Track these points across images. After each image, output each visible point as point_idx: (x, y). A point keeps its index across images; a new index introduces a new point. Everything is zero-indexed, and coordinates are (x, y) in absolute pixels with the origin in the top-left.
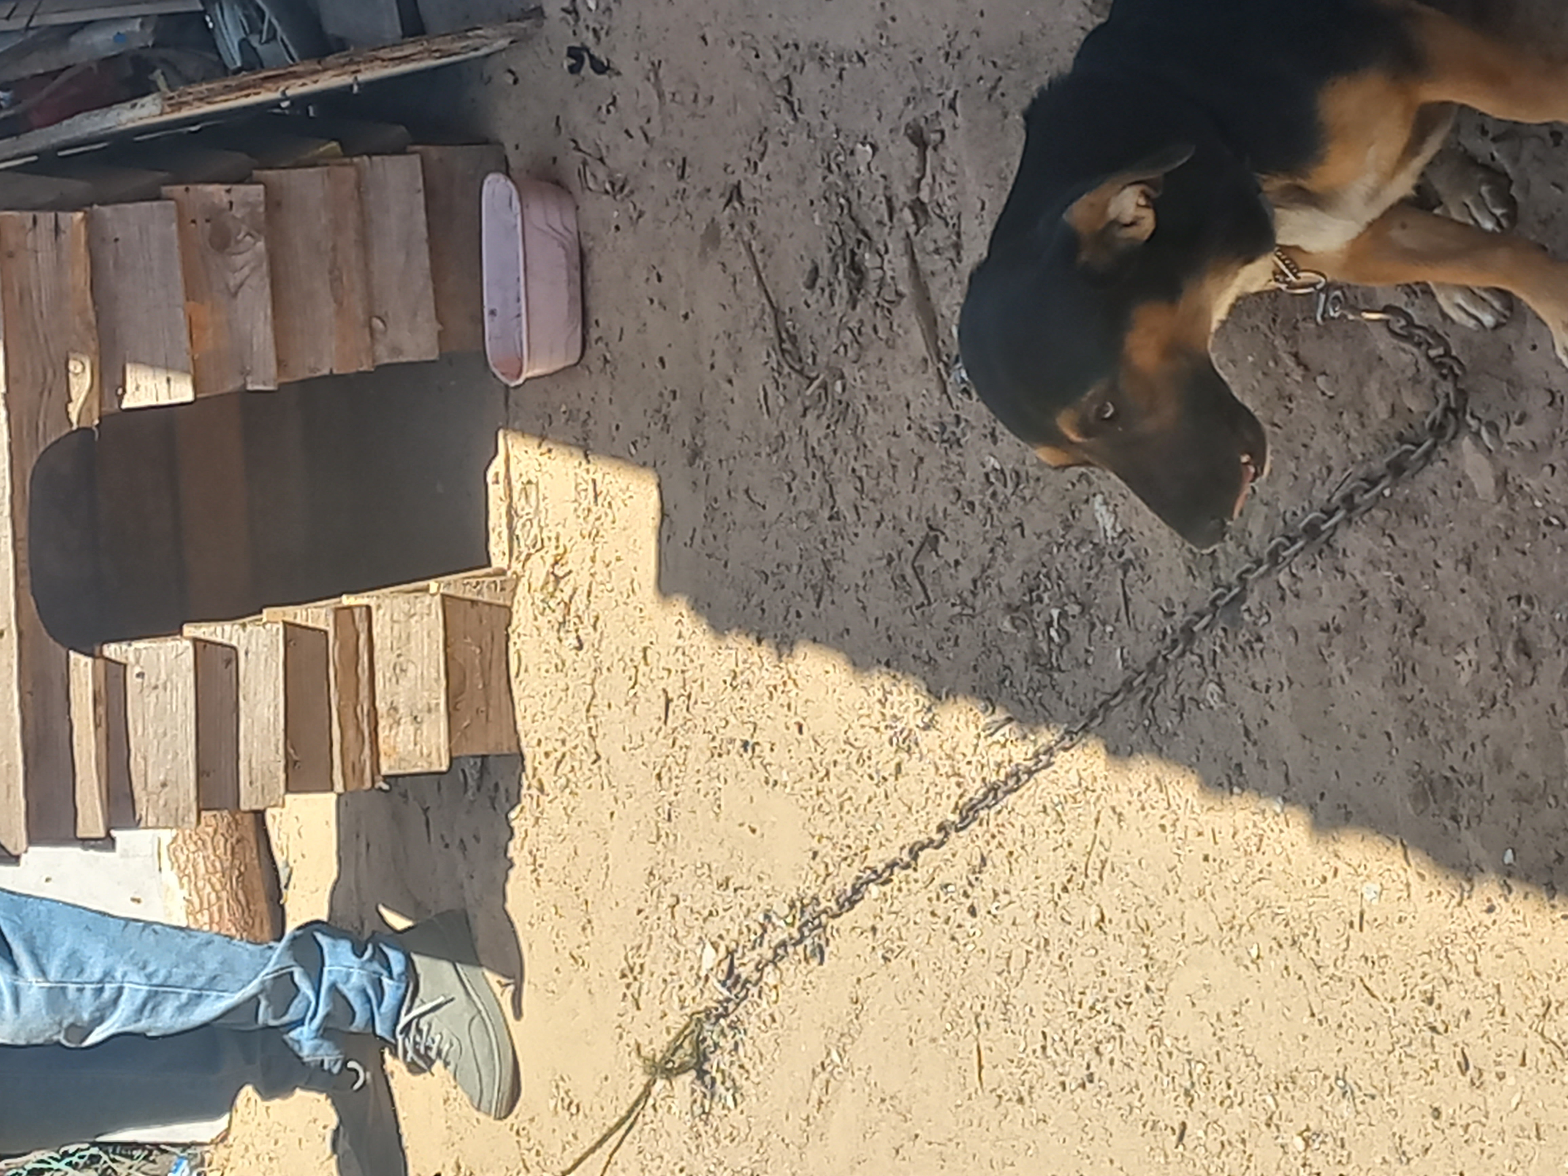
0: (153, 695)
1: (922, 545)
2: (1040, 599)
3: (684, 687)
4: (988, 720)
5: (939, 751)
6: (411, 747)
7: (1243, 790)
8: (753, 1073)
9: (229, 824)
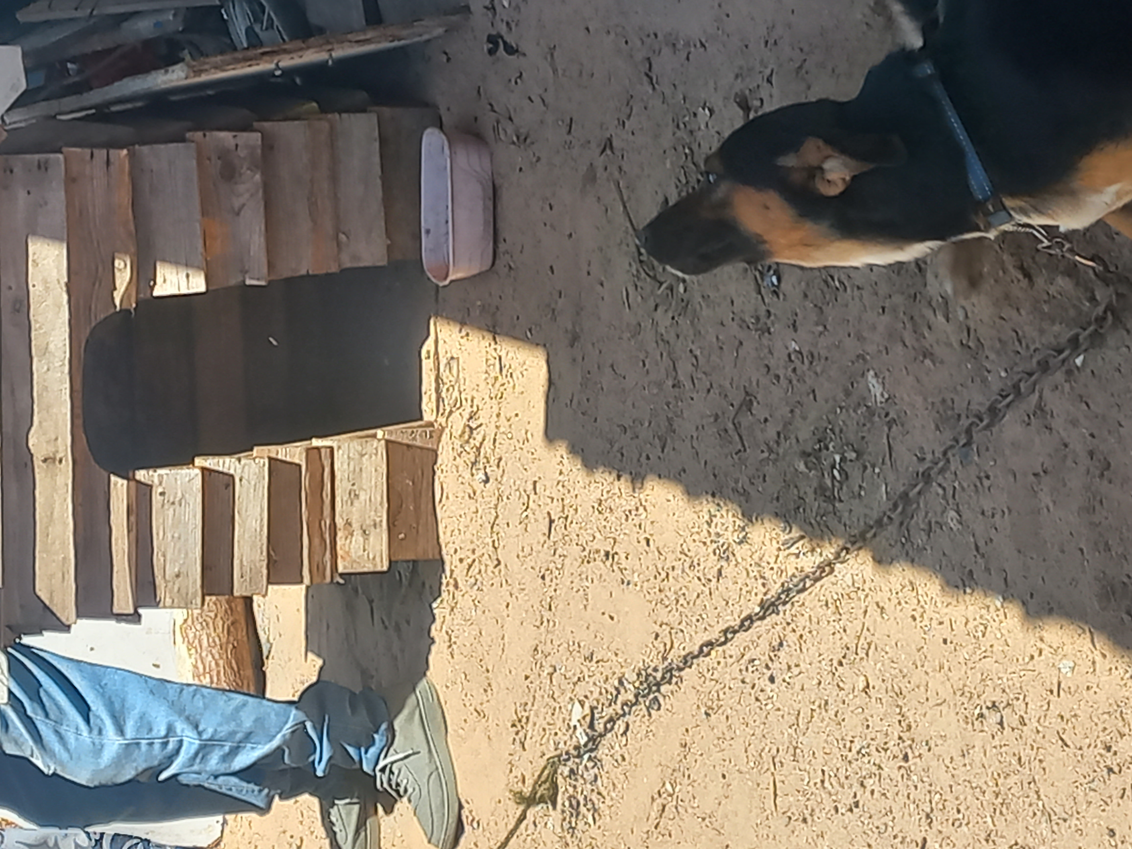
0: (171, 510)
1: (741, 406)
2: (827, 449)
3: (563, 511)
4: (787, 537)
5: (749, 559)
6: (361, 552)
7: (973, 591)
8: (608, 798)
9: (226, 611)
